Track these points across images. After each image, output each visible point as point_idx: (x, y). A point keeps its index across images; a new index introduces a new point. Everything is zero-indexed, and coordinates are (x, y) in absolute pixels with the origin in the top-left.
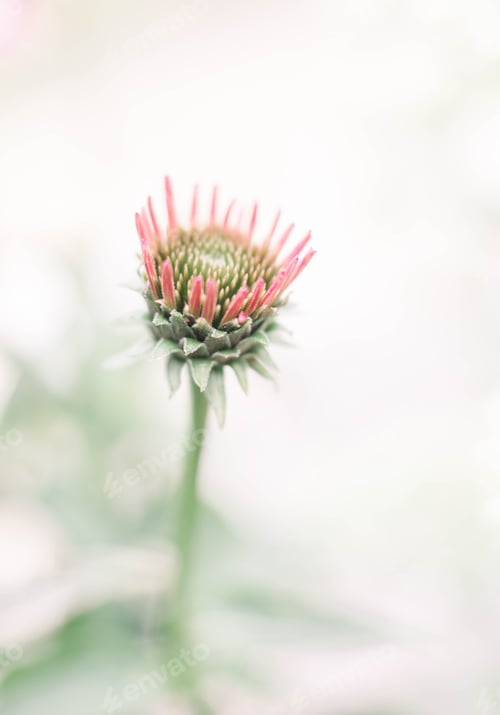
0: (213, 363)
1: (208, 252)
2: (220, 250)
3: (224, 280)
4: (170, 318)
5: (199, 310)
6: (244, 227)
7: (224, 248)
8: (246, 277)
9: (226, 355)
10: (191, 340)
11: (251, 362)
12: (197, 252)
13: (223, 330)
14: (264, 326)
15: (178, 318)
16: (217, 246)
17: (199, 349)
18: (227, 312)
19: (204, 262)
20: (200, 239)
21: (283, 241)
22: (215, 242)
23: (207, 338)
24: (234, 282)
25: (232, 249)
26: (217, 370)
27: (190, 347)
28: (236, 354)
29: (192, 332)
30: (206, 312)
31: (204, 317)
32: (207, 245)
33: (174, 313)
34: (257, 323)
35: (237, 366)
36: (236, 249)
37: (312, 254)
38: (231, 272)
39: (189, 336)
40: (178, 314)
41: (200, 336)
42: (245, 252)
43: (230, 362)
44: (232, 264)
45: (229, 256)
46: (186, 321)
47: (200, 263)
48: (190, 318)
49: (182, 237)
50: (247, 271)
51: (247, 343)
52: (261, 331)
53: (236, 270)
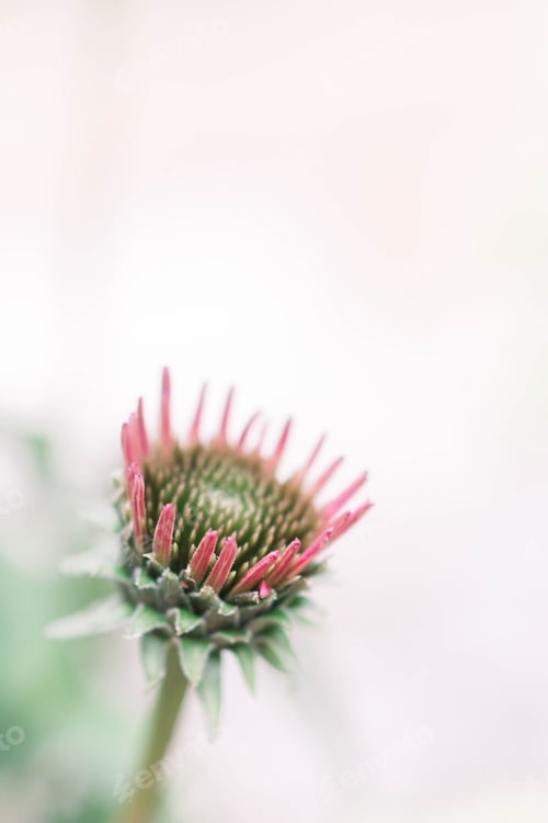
0: (211, 647)
1: (217, 486)
2: (233, 484)
3: (242, 533)
4: (160, 580)
5: (204, 574)
6: (267, 451)
7: (239, 480)
8: (272, 530)
9: (231, 638)
10: (185, 613)
11: (263, 649)
12: (203, 486)
13: (232, 603)
14: (289, 600)
15: (171, 581)
16: (229, 479)
17: (197, 628)
18: (244, 580)
19: (214, 503)
20: (206, 464)
21: (324, 480)
22: (228, 472)
23: (208, 613)
24: (255, 537)
25: (251, 485)
26: (215, 656)
27: (185, 623)
28: (247, 638)
29: (188, 601)
30: (214, 577)
31: (210, 584)
32: (218, 476)
33: (167, 573)
34: (281, 596)
35: (243, 654)
36: (257, 484)
37: (366, 507)
38: (251, 520)
39: (181, 605)
40: (173, 577)
41: (198, 608)
42: (269, 491)
43: (235, 647)
44: (252, 508)
45: (247, 495)
46: (182, 586)
47: (208, 504)
48: (189, 583)
49: (178, 457)
50: (273, 522)
51: (261, 622)
52: (283, 608)
53: (258, 518)
